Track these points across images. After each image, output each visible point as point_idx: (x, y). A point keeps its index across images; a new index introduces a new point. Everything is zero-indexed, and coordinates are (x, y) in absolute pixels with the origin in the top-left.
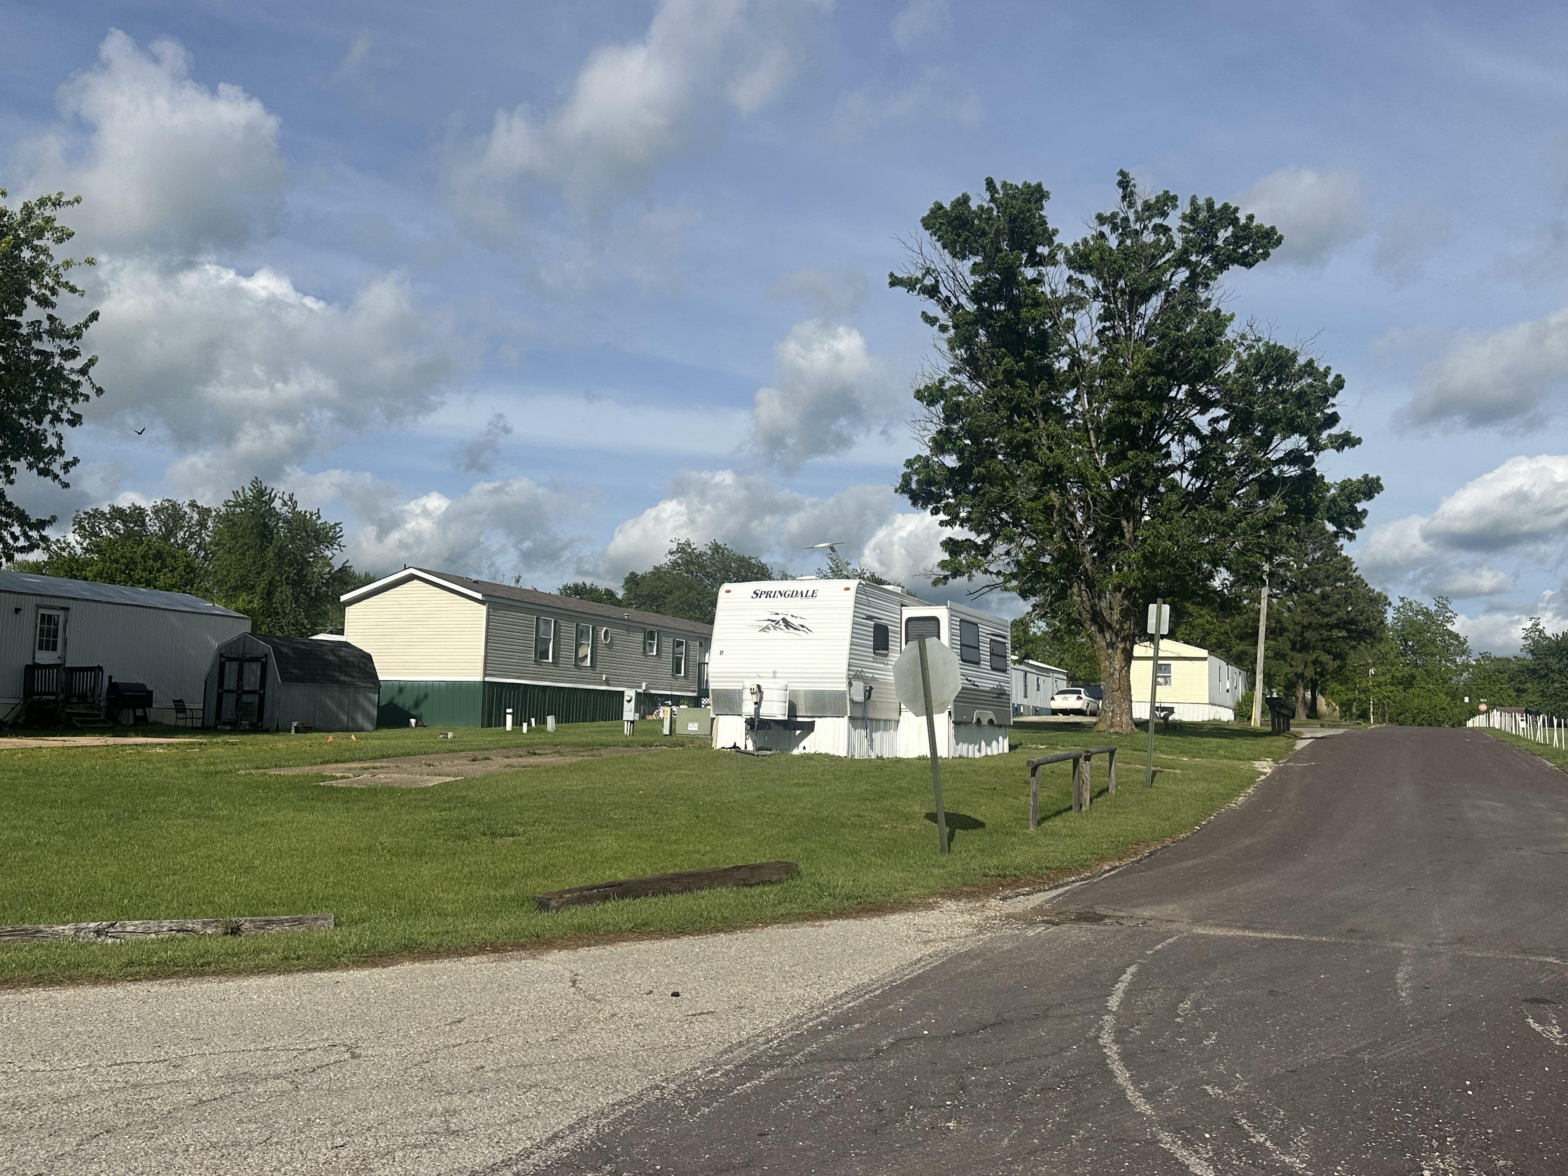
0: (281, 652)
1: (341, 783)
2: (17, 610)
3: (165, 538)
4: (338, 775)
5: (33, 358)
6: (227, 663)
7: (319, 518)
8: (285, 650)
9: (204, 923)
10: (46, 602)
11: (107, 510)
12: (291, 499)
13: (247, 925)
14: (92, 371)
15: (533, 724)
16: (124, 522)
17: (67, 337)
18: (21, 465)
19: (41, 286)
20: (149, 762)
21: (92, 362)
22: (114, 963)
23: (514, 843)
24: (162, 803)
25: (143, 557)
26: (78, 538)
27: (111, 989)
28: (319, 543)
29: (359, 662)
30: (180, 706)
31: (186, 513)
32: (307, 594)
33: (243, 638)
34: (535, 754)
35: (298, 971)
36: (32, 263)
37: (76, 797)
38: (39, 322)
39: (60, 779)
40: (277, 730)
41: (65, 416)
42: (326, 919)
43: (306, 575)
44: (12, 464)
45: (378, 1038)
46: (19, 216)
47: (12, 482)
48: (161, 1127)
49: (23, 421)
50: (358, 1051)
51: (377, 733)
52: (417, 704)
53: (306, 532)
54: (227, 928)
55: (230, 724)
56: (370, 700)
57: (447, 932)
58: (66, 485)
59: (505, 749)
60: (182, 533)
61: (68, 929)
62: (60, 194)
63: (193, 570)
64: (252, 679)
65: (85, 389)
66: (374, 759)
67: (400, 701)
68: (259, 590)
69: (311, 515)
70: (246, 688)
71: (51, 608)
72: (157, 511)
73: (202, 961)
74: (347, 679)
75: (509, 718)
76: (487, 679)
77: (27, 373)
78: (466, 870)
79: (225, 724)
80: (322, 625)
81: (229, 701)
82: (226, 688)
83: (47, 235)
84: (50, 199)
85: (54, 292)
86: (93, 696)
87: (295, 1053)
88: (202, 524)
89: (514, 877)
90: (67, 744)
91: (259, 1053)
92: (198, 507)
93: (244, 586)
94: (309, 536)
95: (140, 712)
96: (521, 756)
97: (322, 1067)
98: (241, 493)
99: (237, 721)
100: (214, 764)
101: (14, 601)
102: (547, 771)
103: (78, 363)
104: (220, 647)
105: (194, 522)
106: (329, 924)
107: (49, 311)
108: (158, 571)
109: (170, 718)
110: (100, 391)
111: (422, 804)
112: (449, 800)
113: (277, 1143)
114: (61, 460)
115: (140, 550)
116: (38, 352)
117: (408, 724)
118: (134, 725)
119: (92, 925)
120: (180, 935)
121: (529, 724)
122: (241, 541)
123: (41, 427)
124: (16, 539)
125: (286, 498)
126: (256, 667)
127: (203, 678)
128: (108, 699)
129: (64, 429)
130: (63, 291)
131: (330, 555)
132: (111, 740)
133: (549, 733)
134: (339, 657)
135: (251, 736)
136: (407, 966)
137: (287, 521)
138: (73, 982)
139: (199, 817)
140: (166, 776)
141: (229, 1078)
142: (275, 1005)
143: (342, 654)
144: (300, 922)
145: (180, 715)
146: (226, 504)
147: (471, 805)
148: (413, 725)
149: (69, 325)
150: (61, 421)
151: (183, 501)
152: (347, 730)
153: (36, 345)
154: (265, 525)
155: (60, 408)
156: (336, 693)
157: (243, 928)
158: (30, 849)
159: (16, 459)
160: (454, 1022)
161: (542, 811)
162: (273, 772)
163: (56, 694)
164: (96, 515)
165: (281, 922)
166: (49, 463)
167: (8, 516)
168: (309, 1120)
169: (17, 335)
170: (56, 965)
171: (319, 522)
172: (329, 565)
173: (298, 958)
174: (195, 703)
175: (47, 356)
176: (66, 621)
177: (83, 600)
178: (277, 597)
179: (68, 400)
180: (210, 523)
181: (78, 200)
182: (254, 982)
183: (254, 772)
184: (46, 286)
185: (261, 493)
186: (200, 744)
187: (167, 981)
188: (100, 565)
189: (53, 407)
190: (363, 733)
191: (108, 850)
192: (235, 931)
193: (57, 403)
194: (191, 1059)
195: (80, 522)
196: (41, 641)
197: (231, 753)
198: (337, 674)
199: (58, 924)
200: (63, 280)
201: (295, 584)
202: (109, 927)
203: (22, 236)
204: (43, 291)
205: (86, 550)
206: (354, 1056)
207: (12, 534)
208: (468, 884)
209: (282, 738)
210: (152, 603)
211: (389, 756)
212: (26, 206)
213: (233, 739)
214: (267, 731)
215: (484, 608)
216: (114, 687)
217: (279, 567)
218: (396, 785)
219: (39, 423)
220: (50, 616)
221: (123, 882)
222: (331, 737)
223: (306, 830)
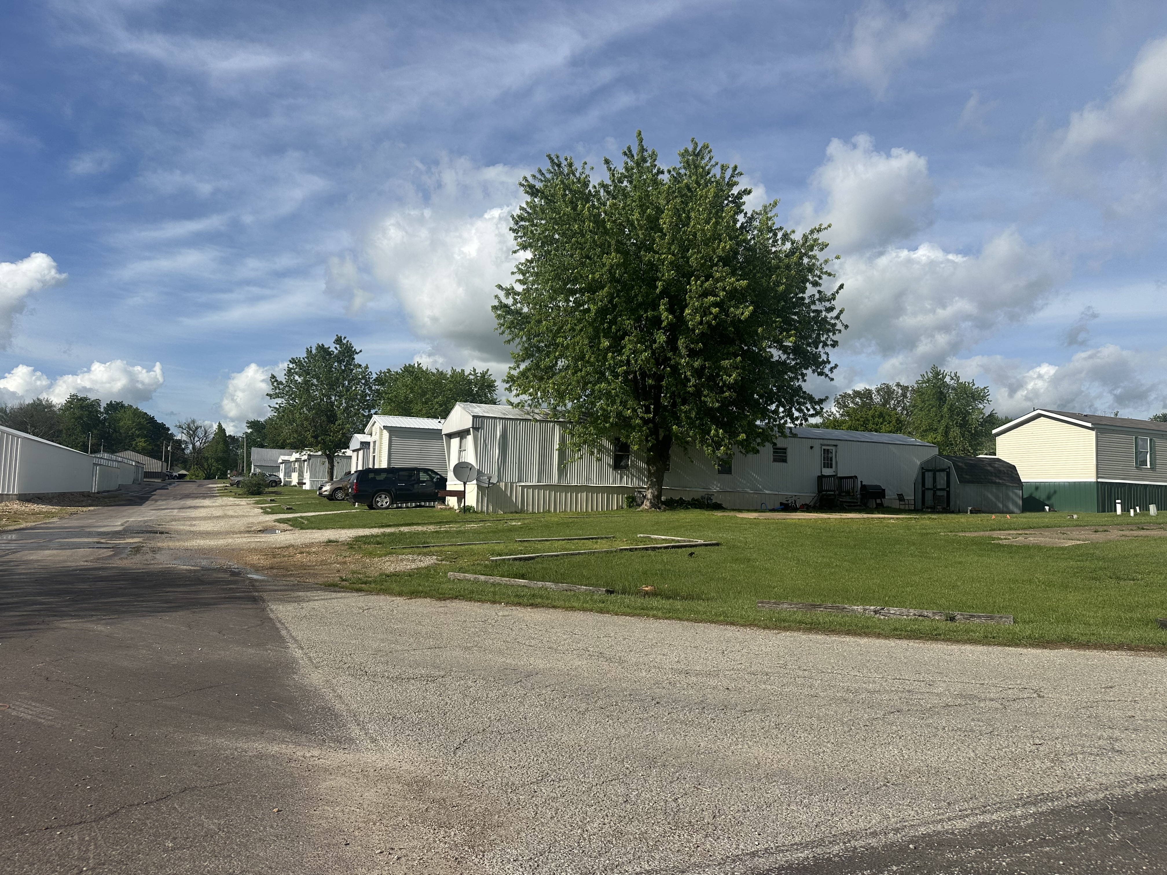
0: (958, 465)
1: (1005, 542)
2: (812, 447)
3: (884, 405)
4: (1002, 537)
5: (812, 314)
6: (926, 473)
7: (974, 385)
8: (960, 464)
9: (933, 613)
10: (826, 442)
11: (851, 392)
12: (956, 376)
13: (959, 617)
14: (842, 317)
15: (1138, 511)
16: (861, 398)
17: (828, 300)
18: (809, 372)
19: (814, 276)
20: (888, 527)
21: (841, 312)
22: (887, 628)
23: (1135, 584)
24: (899, 548)
25: (872, 417)
26: (837, 409)
27: (887, 641)
28: (975, 400)
29: (1007, 471)
30: (901, 497)
31: (894, 390)
32: (970, 432)
33: (934, 458)
34: (1143, 529)
35: (995, 645)
36: (809, 265)
37: (852, 543)
38: (814, 295)
39: (843, 534)
40: (959, 512)
41: (829, 342)
42: (1008, 618)
43: (968, 421)
44: (805, 371)
45: (1055, 689)
46: (801, 241)
47: (805, 381)
48: (927, 714)
49: (809, 349)
50: (1041, 694)
51: (1024, 515)
52: (1049, 497)
53: (966, 394)
54: (947, 617)
55: (931, 508)
56: (1016, 494)
57: (1093, 634)
58: (832, 379)
59: (1119, 525)
60: (893, 402)
61: (860, 608)
62: (821, 225)
63: (901, 422)
64: (941, 482)
65: (839, 326)
66: (1025, 529)
67: (1037, 495)
68: (940, 431)
69: (969, 383)
70: (939, 487)
71: (828, 445)
72: (878, 391)
73: (936, 632)
74: (1000, 481)
75: (1119, 507)
76: (1099, 480)
77: (809, 323)
78: (1100, 599)
79: (927, 508)
80: (980, 450)
81: (929, 495)
82: (926, 487)
83: (815, 248)
84: (815, 229)
85: (820, 277)
86: (853, 492)
87: (1001, 689)
88: (904, 395)
89: (1138, 606)
90: (843, 517)
91: (978, 685)
92: (901, 386)
93: (931, 429)
94: (968, 397)
95: (879, 501)
96: (1132, 530)
97: (1019, 699)
98: (925, 375)
99: (934, 506)
100: (925, 529)
101: (810, 443)
102: (1155, 540)
103: (834, 313)
104: (921, 464)
105: (899, 395)
106: (1010, 621)
107: (818, 288)
108: (881, 424)
109: (896, 504)
110: (846, 327)
111: (1062, 556)
112: (1082, 555)
113: (997, 735)
114: (828, 366)
115: (871, 413)
116: (814, 311)
117: (1044, 510)
118: (876, 508)
119: (872, 608)
120: (920, 618)
121: (1135, 511)
122: (927, 403)
123: (818, 350)
124: (808, 410)
125: (953, 375)
126: (944, 475)
127: (913, 482)
128: (861, 494)
129: (828, 349)
130: (824, 277)
131: (982, 407)
132: (866, 516)
133: (1152, 516)
134: (994, 467)
135: (944, 515)
136: (1067, 651)
137: (954, 389)
138: (867, 635)
139: (921, 557)
140: (899, 534)
141: (961, 696)
142: (983, 661)
143: (996, 466)
144: (992, 618)
145: (901, 503)
146: (917, 382)
147: (1098, 559)
148: (1047, 510)
149: (829, 294)
150: (827, 345)
151: (892, 384)
152: (1002, 512)
153: (813, 307)
154: (941, 393)
155: (827, 339)
156: (994, 490)
157: (957, 618)
158: (833, 568)
159: (807, 369)
160: (1107, 687)
161: (1154, 565)
162: (961, 534)
163: (834, 491)
164: (845, 396)
165: (979, 617)
166: (823, 369)
167: (804, 398)
168: (1016, 726)
169: (803, 304)
170: (856, 625)
171: (974, 387)
172: (982, 413)
173: (994, 638)
174: (910, 496)
175: (818, 312)
176: (836, 452)
177: (844, 440)
178: (951, 434)
179: (831, 334)
180: (908, 395)
181: (829, 226)
182: (968, 647)
183: (949, 534)
184: (816, 276)
185: (938, 374)
186: (915, 518)
187: (917, 641)
188: (850, 423)
189: (823, 339)
190: (1014, 515)
191: (873, 572)
192: (952, 619)
193: (825, 336)
194: (938, 683)
195: (837, 401)
196: (824, 463)
197: (934, 523)
198: (994, 478)
199: (855, 605)
200: (824, 270)
201: (961, 426)
202: (881, 609)
203: (803, 251)
204: (815, 278)
205: (842, 415)
206: (1039, 696)
207: (807, 408)
208: (1103, 608)
209: (963, 516)
210: (881, 440)
211: (1034, 528)
212: (804, 235)
213: (934, 516)
214: (953, 512)
215: (1094, 433)
216: (863, 487)
217: (951, 416)
218: (1042, 545)
219: (817, 348)
220: (828, 450)
221: (883, 588)
222: (993, 516)
223: (987, 567)
